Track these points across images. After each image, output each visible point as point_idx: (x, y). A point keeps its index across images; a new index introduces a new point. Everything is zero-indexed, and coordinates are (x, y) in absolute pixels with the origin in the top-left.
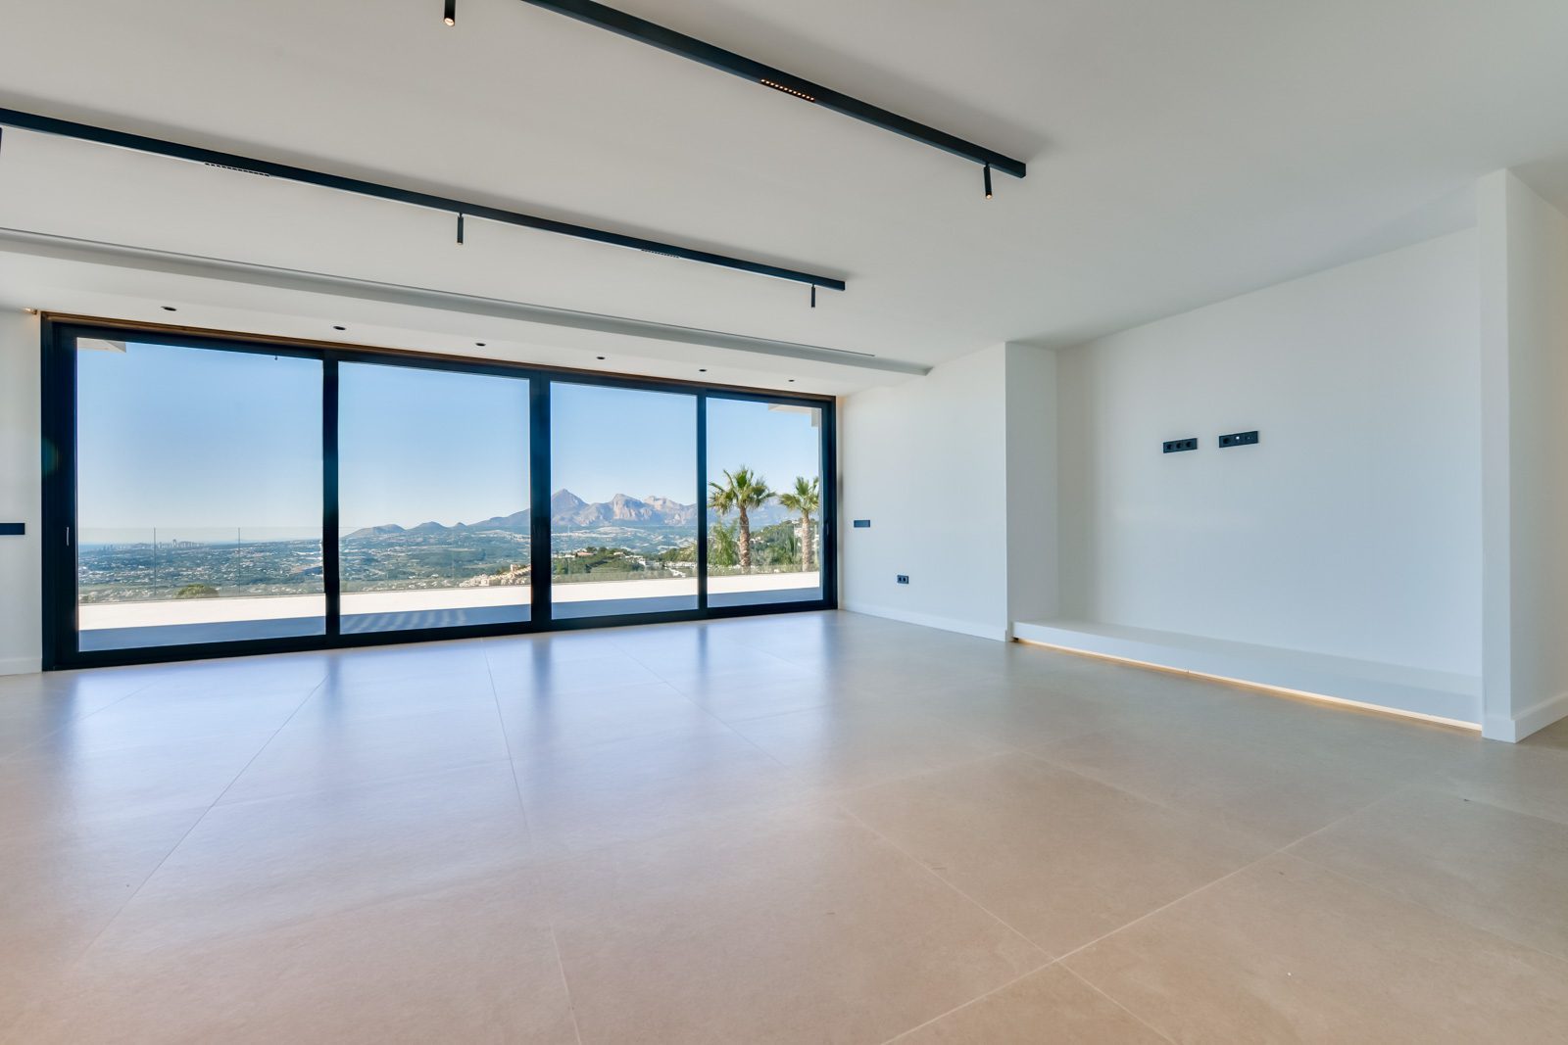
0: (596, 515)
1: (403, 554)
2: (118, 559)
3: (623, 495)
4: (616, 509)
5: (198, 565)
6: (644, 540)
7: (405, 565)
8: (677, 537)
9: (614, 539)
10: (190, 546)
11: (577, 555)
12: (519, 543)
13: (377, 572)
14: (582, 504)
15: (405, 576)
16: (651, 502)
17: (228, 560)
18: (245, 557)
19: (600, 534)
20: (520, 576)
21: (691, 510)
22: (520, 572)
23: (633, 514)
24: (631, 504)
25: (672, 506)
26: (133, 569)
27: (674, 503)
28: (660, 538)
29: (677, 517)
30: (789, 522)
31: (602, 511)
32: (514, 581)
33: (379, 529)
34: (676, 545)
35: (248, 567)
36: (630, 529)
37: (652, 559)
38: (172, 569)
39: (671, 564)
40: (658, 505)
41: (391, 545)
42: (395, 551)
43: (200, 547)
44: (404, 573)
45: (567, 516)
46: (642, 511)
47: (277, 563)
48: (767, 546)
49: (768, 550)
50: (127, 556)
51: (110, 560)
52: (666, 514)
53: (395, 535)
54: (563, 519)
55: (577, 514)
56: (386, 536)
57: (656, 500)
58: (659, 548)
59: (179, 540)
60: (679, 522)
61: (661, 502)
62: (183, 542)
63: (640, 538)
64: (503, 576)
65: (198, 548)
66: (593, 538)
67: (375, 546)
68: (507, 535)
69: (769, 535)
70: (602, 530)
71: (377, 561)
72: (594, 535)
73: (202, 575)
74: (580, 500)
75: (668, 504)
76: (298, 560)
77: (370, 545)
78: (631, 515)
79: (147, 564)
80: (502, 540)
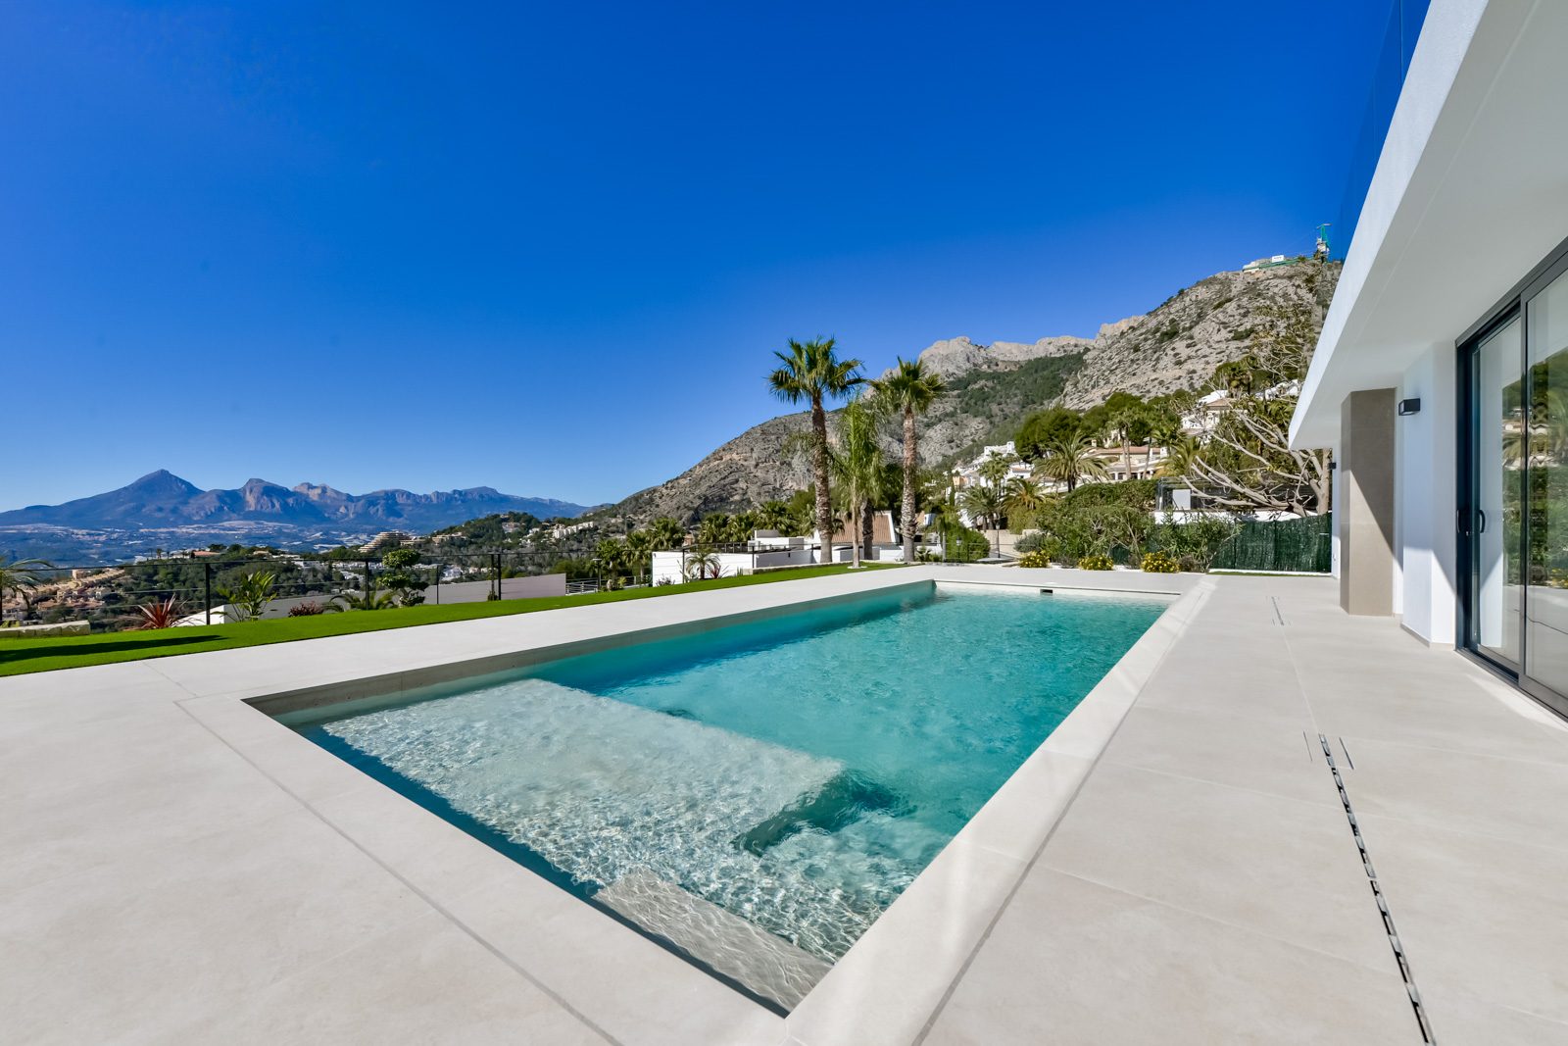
0: (218, 504)
3: (261, 481)
4: (250, 499)
6: (295, 537)
8: (343, 534)
9: (247, 536)
11: (193, 556)
12: (81, 543)
14: (192, 491)
16: (304, 490)
19: (224, 530)
20: (92, 585)
21: (362, 501)
22: (95, 579)
23: (277, 505)
24: (270, 491)
25: (335, 496)
27: (337, 493)
28: (318, 534)
29: (342, 510)
30: (497, 516)
31: (228, 500)
32: (81, 592)
34: (342, 542)
36: (270, 524)
37: (313, 559)
39: (341, 564)
40: (314, 495)
45: (169, 505)
46: (291, 501)
48: (471, 543)
49: (473, 547)
52: (327, 506)
54: (160, 509)
55: (186, 503)
57: (311, 487)
58: (317, 547)
60: (347, 515)
61: (319, 491)
63: (288, 536)
64: (60, 586)
66: (211, 535)
68: (58, 529)
69: (472, 530)
70: (226, 524)
72: (212, 532)
74: (189, 485)
75: (329, 493)
78: (273, 506)
80: (51, 538)
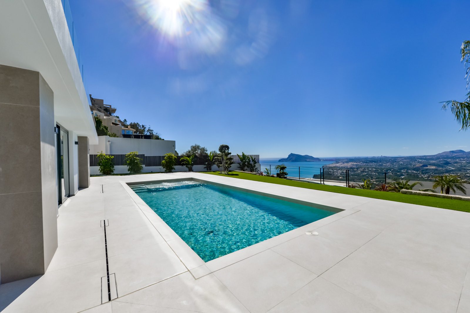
1: (464, 162)
2: (369, 160)
5: (387, 163)
7: (465, 166)
10: (386, 157)
13: (451, 168)
15: (465, 171)
17: (396, 161)
18: (401, 161)
26: (372, 163)
33: (453, 152)
35: (402, 164)
38: (381, 164)
41: (459, 158)
42: (461, 160)
43: (388, 158)
44: (465, 169)
47: (411, 163)
50: (370, 160)
51: (367, 160)
53: (460, 154)
56: (456, 154)
59: (383, 156)
62: (384, 156)
65: (387, 158)
67: (450, 158)
71: (451, 164)
73: (388, 166)
76: (418, 163)
77: (448, 157)
79: (375, 162)
